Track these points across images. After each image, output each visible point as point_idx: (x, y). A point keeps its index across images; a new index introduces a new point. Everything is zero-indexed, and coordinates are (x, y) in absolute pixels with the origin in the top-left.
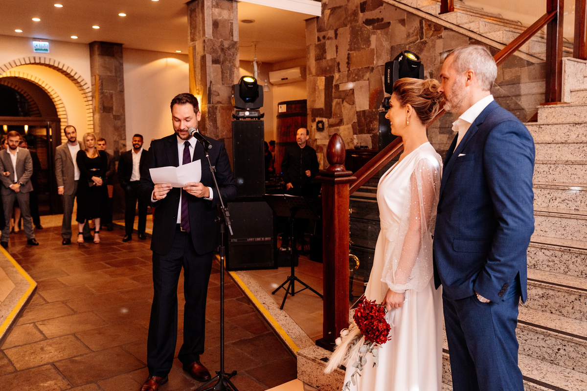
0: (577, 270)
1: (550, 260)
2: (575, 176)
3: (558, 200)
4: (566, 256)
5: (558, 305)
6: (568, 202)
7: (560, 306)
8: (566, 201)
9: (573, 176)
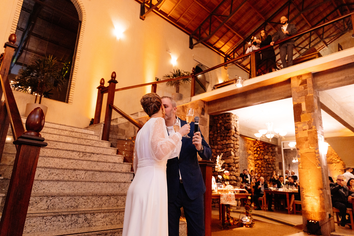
0: (98, 204)
1: (86, 201)
2: (48, 163)
3: (54, 174)
4: (94, 198)
5: (110, 219)
6: (59, 175)
7: (111, 220)
8: (58, 175)
9: (47, 163)
